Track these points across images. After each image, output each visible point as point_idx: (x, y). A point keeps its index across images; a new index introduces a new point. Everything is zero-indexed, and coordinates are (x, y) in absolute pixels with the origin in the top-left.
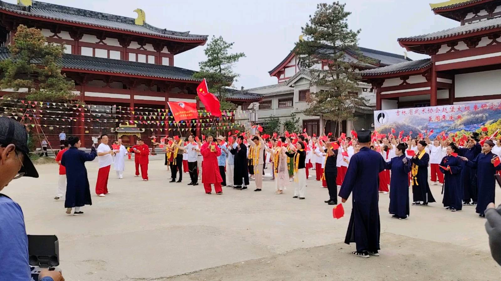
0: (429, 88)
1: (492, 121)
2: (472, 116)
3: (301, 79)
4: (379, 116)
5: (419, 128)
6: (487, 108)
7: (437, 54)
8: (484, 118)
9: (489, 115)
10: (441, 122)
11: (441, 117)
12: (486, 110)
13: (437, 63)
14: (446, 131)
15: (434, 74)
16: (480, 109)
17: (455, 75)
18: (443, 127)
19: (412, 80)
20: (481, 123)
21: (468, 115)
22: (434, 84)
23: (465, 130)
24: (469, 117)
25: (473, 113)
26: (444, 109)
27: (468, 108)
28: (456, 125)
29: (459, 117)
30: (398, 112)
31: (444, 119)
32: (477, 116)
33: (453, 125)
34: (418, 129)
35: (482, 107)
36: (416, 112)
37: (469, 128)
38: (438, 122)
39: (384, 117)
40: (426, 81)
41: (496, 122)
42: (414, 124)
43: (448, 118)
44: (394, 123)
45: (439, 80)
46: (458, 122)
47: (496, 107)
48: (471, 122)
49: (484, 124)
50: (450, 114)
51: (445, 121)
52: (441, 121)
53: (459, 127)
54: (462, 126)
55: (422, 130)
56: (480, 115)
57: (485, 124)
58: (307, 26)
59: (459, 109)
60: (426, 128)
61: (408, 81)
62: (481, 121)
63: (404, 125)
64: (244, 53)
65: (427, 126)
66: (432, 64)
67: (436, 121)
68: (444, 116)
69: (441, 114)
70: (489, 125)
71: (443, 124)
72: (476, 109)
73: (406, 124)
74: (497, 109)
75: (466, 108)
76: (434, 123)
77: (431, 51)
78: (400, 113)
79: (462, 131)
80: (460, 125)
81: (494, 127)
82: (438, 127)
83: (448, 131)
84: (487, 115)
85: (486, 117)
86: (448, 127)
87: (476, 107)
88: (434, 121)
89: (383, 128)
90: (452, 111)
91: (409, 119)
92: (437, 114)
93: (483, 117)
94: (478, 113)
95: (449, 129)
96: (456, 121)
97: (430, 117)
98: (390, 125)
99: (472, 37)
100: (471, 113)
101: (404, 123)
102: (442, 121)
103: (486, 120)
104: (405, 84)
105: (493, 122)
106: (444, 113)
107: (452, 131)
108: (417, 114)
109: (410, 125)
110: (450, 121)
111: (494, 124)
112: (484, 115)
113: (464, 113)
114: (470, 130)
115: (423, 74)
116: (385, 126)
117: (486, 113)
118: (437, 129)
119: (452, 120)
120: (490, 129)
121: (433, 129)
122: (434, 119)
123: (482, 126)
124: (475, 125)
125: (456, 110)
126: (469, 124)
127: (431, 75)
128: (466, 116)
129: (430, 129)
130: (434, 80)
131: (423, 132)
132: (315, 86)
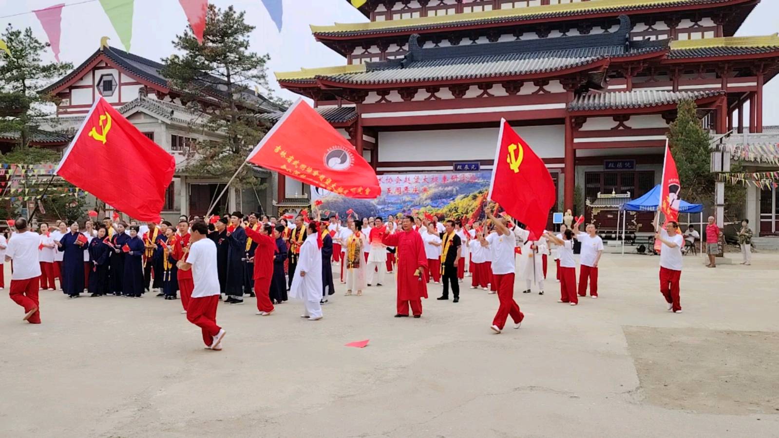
1: (462, 196)
2: (440, 188)
3: (138, 113)
5: (374, 202)
6: (458, 180)
7: (364, 102)
8: (454, 192)
9: (460, 188)
10: (402, 196)
11: (403, 189)
12: (456, 182)
13: (364, 116)
14: (409, 207)
15: (360, 130)
16: (450, 181)
17: (379, 133)
18: (405, 202)
20: (450, 197)
21: (435, 187)
23: (432, 206)
24: (436, 190)
25: (442, 185)
26: (406, 178)
27: (437, 178)
28: (421, 199)
29: (425, 190)
31: (406, 192)
32: (446, 189)
33: (417, 199)
34: (372, 204)
35: (452, 178)
37: (436, 203)
38: (398, 195)
40: (349, 137)
41: (468, 196)
43: (411, 191)
46: (424, 196)
47: (468, 180)
48: (439, 196)
49: (453, 199)
50: (414, 185)
51: (408, 194)
52: (402, 193)
53: (425, 203)
54: (429, 201)
55: (378, 204)
56: (450, 188)
57: (456, 200)
58: (186, 34)
59: (425, 179)
60: (384, 203)
62: (451, 196)
65: (384, 200)
66: (358, 117)
67: (397, 193)
68: (407, 187)
69: (403, 186)
70: (459, 201)
71: (407, 198)
72: (445, 181)
74: (469, 181)
75: (433, 179)
76: (393, 196)
77: (356, 98)
79: (428, 207)
80: (426, 199)
81: (465, 202)
82: (399, 202)
83: (411, 207)
84: (458, 188)
85: (457, 191)
86: (412, 202)
87: (445, 178)
88: (393, 194)
90: (417, 182)
92: (398, 185)
93: (453, 190)
94: (447, 186)
95: (413, 204)
96: (421, 195)
97: (388, 189)
98: (334, 198)
99: (408, 88)
100: (439, 186)
102: (405, 194)
103: (457, 195)
105: (464, 198)
106: (406, 185)
107: (416, 207)
110: (414, 194)
111: (466, 199)
112: (455, 189)
113: (430, 185)
114: (437, 206)
115: (347, 129)
116: (327, 199)
117: (456, 185)
118: (397, 204)
119: (416, 193)
120: (460, 205)
121: (392, 203)
122: (393, 191)
123: (452, 202)
124: (444, 200)
125: (421, 181)
126: (437, 198)
127: (356, 131)
128: (433, 190)
129: (389, 203)
130: (359, 137)
131: (379, 207)
132: (163, 128)
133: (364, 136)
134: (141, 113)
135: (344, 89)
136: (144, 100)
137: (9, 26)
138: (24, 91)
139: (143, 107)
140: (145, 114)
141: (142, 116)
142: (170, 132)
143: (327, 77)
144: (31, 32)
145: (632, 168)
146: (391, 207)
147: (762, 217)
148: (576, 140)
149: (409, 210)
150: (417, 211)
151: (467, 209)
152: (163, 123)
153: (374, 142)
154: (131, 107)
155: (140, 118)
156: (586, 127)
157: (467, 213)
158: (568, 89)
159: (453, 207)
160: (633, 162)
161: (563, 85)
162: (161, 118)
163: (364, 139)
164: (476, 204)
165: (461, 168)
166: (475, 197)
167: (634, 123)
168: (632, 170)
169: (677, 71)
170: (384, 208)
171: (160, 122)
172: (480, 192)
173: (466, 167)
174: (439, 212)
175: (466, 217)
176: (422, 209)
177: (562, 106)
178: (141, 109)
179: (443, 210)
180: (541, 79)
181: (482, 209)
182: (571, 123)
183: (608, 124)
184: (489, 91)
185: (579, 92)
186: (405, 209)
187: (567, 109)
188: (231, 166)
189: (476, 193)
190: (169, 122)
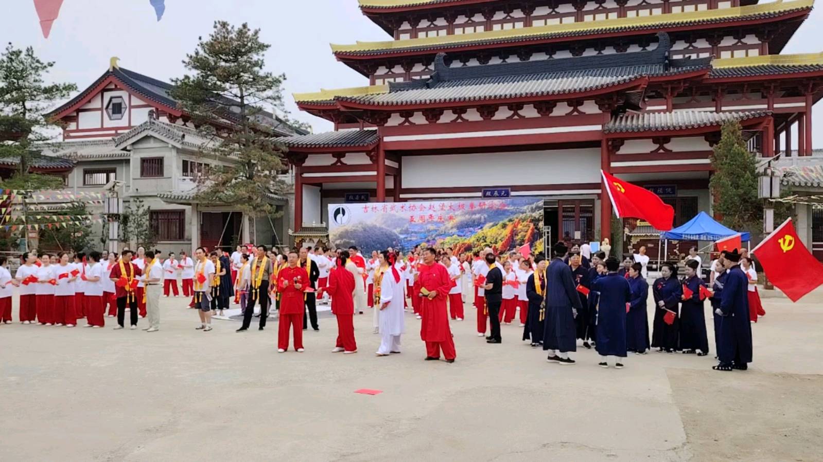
0: (375, 173)
1: (491, 224)
2: (467, 216)
4: (337, 212)
5: (396, 231)
6: (486, 207)
7: (386, 125)
8: (482, 221)
9: (489, 216)
10: (426, 225)
11: (427, 217)
12: (484, 209)
14: (433, 236)
15: (382, 154)
16: (478, 208)
17: (403, 157)
18: (429, 231)
19: (349, 160)
20: (478, 225)
21: (462, 215)
22: (381, 168)
23: (459, 236)
24: (463, 218)
25: (468, 213)
26: (430, 206)
27: (463, 206)
28: (446, 228)
29: (451, 218)
30: (366, 208)
31: (430, 220)
32: (474, 217)
33: (442, 228)
34: (394, 233)
35: (480, 205)
36: (392, 208)
37: (463, 232)
38: (422, 224)
39: (344, 213)
40: (370, 162)
41: (497, 225)
42: (389, 226)
43: (436, 219)
44: (360, 223)
45: (387, 162)
46: (450, 224)
47: (497, 207)
48: (466, 225)
49: (481, 228)
50: (439, 213)
51: (432, 223)
52: (426, 222)
53: (450, 232)
54: (455, 230)
55: (401, 233)
56: (478, 216)
57: (484, 228)
58: (197, 53)
59: (450, 207)
60: (406, 232)
61: (344, 160)
62: (479, 224)
63: (375, 227)
64: (77, 85)
65: (407, 229)
66: (380, 139)
67: (421, 222)
68: (431, 215)
69: (427, 213)
70: (487, 230)
71: (431, 227)
72: (472, 208)
73: (378, 225)
74: (498, 209)
75: (459, 206)
76: (416, 225)
77: (378, 120)
78: (369, 210)
79: (454, 237)
80: (452, 228)
81: (494, 231)
82: (423, 230)
83: (436, 236)
84: (486, 216)
85: (485, 219)
86: (436, 231)
87: (472, 206)
88: (417, 222)
89: (342, 229)
90: (442, 209)
91: (383, 218)
92: (422, 213)
93: (481, 218)
94: (474, 213)
95: (437, 233)
96: (446, 223)
97: (412, 217)
98: (353, 227)
99: (434, 109)
100: (466, 214)
101: (375, 223)
102: (429, 223)
103: (485, 223)
104: (339, 164)
105: (493, 226)
106: (431, 212)
107: (441, 237)
108: (393, 212)
109: (383, 226)
110: (439, 222)
111: (495, 227)
112: (482, 217)
113: (457, 213)
114: (464, 236)
115: (368, 153)
116: (346, 227)
117: (485, 213)
118: (421, 233)
119: (441, 220)
120: (489, 234)
121: (416, 233)
122: (417, 219)
123: (480, 231)
124: (471, 229)
125: (447, 208)
126: (463, 227)
127: (378, 155)
128: (460, 218)
129: (412, 232)
130: (381, 163)
131: (402, 237)
132: (174, 153)
133: (386, 160)
134: (151, 137)
135: (366, 110)
136: (154, 123)
137: (10, 46)
138: (24, 114)
139: (153, 130)
140: (155, 138)
141: (152, 140)
142: (181, 157)
143: (346, 97)
144: (32, 52)
146: (414, 237)
147: (814, 246)
148: (613, 164)
149: (434, 239)
150: (442, 241)
151: (496, 239)
152: (174, 147)
153: (397, 167)
154: (140, 131)
155: (150, 143)
156: (623, 150)
157: (496, 243)
158: (604, 109)
159: (481, 237)
161: (599, 105)
162: (172, 142)
163: (386, 163)
164: (506, 232)
165: (489, 195)
166: (504, 226)
167: (674, 146)
170: (406, 238)
171: (170, 146)
172: (510, 221)
173: (496, 193)
174: (466, 241)
175: (495, 247)
176: (448, 239)
177: (598, 128)
178: (150, 133)
179: (471, 240)
180: (575, 99)
181: (513, 239)
182: (608, 146)
183: (648, 147)
185: (616, 113)
186: (429, 238)
187: (603, 131)
188: (244, 193)
189: (506, 221)
190: (179, 146)
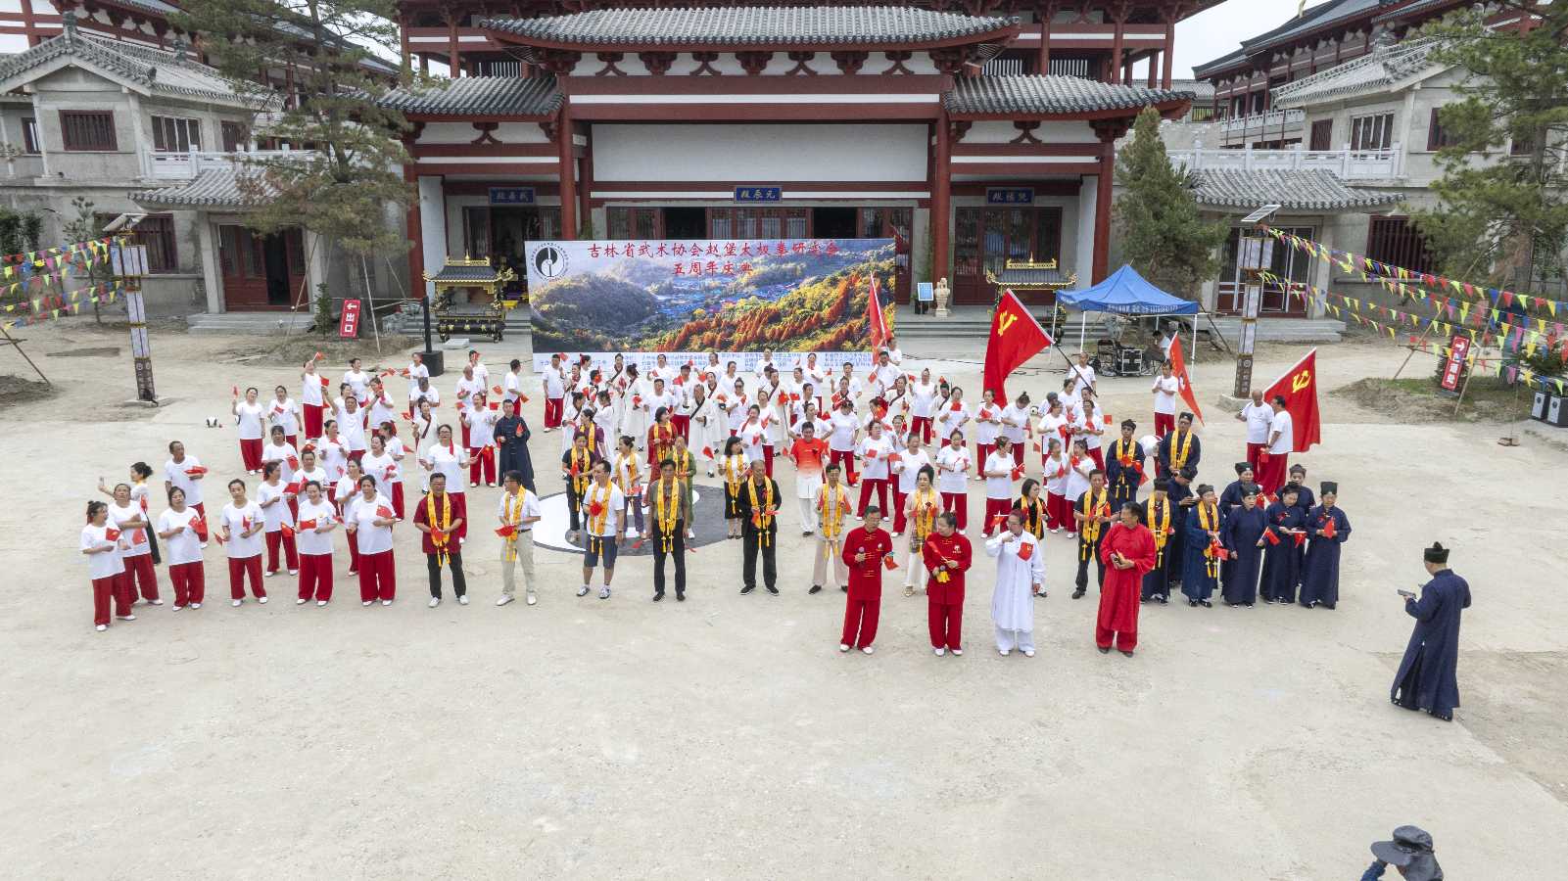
0: (556, 160)
1: (812, 279)
2: (773, 266)
3: (67, 71)
4: (542, 256)
5: (651, 289)
6: (805, 251)
7: (573, 74)
8: (799, 273)
9: (808, 265)
10: (704, 278)
11: (704, 266)
12: (802, 255)
13: (575, 99)
14: (716, 298)
15: (567, 126)
16: (791, 252)
17: (593, 130)
18: (708, 289)
19: (505, 134)
20: (791, 281)
21: (765, 264)
22: (566, 150)
23: (759, 297)
24: (766, 269)
25: (774, 260)
26: (710, 247)
27: (766, 247)
28: (738, 284)
29: (746, 268)
30: (594, 249)
31: (711, 271)
32: (784, 266)
33: (732, 284)
34: (648, 292)
35: (795, 248)
36: (643, 250)
37: (765, 292)
38: (696, 277)
39: (554, 258)
41: (822, 280)
42: (637, 281)
43: (720, 269)
44: (585, 276)
45: (575, 139)
46: (743, 279)
47: (823, 251)
48: (772, 279)
49: (797, 285)
50: (725, 260)
51: (712, 275)
52: (703, 274)
53: (745, 291)
54: (752, 288)
55: (659, 293)
56: (790, 265)
57: (801, 286)
59: (745, 249)
60: (669, 290)
61: (495, 134)
62: (793, 279)
63: (612, 281)
65: (670, 286)
66: (564, 101)
67: (693, 273)
68: (711, 263)
69: (705, 260)
70: (807, 288)
71: (709, 282)
72: (781, 252)
73: (618, 278)
74: (824, 254)
75: (759, 248)
76: (687, 279)
77: (559, 65)
78: (601, 252)
79: (751, 299)
80: (748, 285)
81: (817, 291)
82: (698, 288)
83: (720, 298)
84: (805, 266)
85: (802, 270)
86: (721, 288)
87: (781, 248)
88: (687, 275)
89: (551, 286)
90: (730, 253)
91: (626, 268)
92: (695, 259)
93: (796, 269)
94: (785, 261)
95: (723, 292)
96: (738, 276)
97: (678, 265)
98: (573, 281)
99: (662, 52)
100: (771, 261)
101: (613, 276)
102: (707, 275)
103: (803, 277)
104: (486, 141)
105: (816, 282)
106: (711, 258)
107: (730, 299)
108: (645, 257)
109: (627, 281)
110: (726, 275)
111: (819, 284)
112: (799, 268)
113: (755, 260)
114: (768, 297)
116: (559, 282)
117: (802, 260)
118: (694, 292)
119: (729, 272)
120: (809, 294)
121: (685, 292)
122: (686, 269)
123: (793, 290)
124: (780, 286)
125: (738, 252)
126: (766, 283)
127: (560, 129)
128: (760, 267)
129: (679, 291)
130: (566, 142)
131: (661, 298)
132: (133, 104)
133: (575, 137)
134: (78, 69)
136: (79, 41)
139: (81, 57)
140: (85, 72)
141: (80, 77)
142: (149, 110)
145: (1030, 201)
146: (683, 299)
147: (1222, 288)
148: (955, 160)
149: (717, 303)
150: (731, 306)
151: (821, 304)
152: (133, 93)
153: (585, 144)
154: (50, 55)
155: (76, 81)
156: (971, 137)
157: (820, 308)
158: (943, 69)
159: (796, 299)
160: (1030, 192)
161: (936, 61)
162: (127, 84)
163: (575, 142)
164: (836, 293)
165: (747, 196)
166: (834, 282)
167: (1045, 134)
168: (1028, 205)
169: (1050, 8)
170: (669, 300)
171: (125, 91)
172: (844, 274)
173: (758, 194)
174: (772, 307)
175: (818, 316)
176: (741, 302)
177: (934, 98)
178: (75, 62)
179: (779, 304)
180: (898, 50)
181: (847, 303)
182: (948, 131)
183: (1006, 134)
184: (808, 63)
185: (963, 78)
186: (709, 301)
187: (939, 105)
189: (837, 274)
190: (147, 93)
